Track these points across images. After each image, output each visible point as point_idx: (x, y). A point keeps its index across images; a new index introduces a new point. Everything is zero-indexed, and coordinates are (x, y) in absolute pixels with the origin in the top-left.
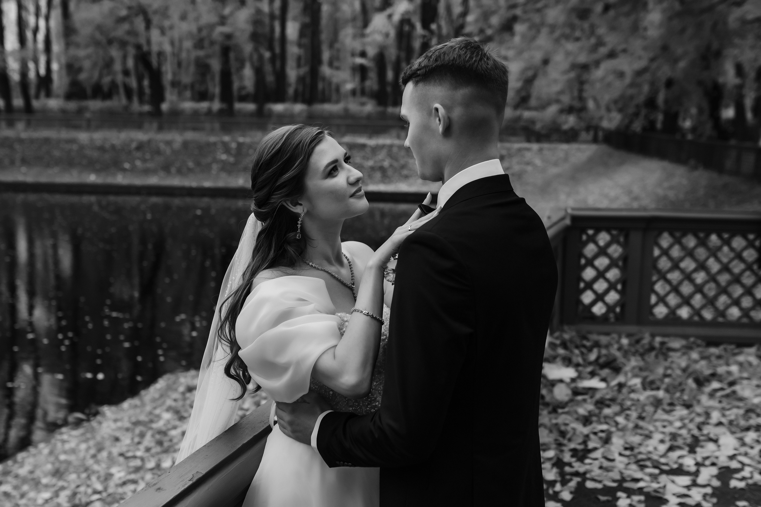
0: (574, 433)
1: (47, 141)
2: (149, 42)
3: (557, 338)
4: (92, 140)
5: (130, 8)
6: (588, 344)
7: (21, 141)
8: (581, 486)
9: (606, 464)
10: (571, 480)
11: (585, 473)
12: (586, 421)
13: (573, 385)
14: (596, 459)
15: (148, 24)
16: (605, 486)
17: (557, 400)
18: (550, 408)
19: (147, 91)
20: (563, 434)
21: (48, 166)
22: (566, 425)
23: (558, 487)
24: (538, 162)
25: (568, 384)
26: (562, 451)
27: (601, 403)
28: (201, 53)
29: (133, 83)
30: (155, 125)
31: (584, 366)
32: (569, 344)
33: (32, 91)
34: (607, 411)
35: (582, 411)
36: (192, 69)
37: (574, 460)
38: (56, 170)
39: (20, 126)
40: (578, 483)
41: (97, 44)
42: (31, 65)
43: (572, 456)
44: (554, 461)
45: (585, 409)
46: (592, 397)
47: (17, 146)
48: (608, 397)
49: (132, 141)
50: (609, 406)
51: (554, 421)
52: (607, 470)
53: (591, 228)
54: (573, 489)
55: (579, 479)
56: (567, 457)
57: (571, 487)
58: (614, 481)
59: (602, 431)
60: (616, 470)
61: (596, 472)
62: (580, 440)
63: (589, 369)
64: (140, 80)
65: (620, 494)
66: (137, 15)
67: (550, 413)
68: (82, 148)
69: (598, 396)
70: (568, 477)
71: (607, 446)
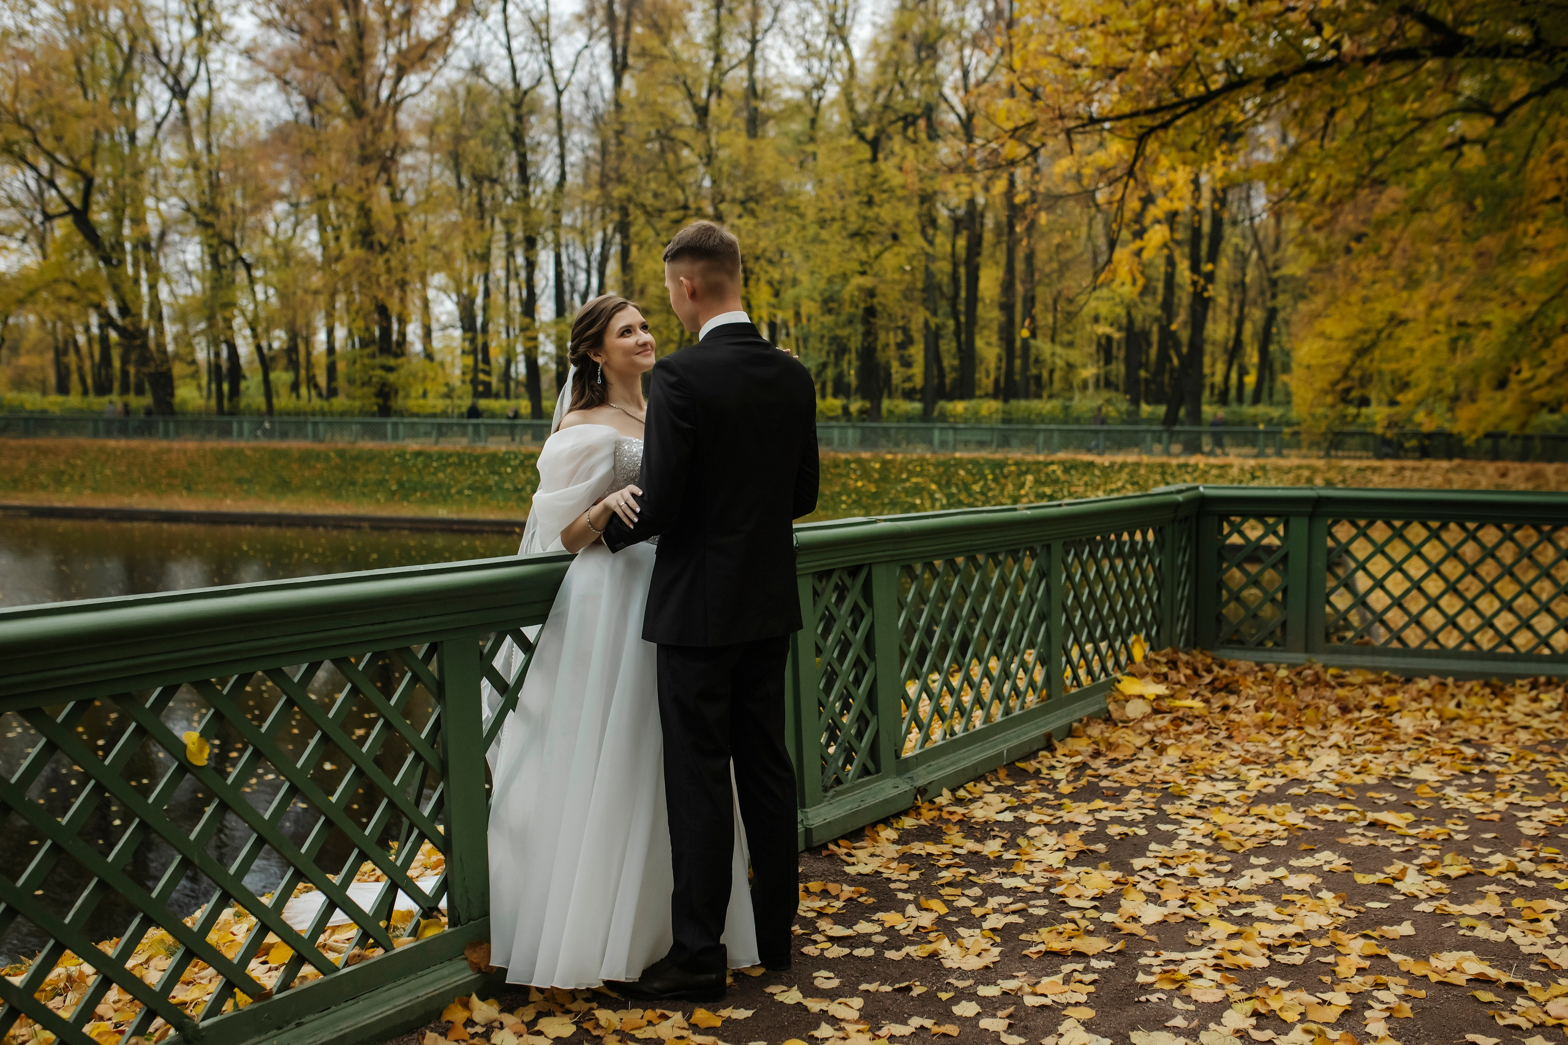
3: (1164, 655)
13: (1156, 703)
14: (1135, 766)
17: (1123, 716)
18: (1109, 723)
22: (1121, 738)
25: (1150, 702)
26: (1094, 759)
27: (1182, 721)
31: (1186, 687)
32: (1178, 664)
34: (1184, 728)
35: (1150, 726)
43: (1105, 764)
44: (1079, 765)
45: (1157, 725)
48: (1196, 715)
51: (1106, 734)
56: (1097, 764)
57: (1078, 784)
63: (1194, 690)
67: (1107, 727)
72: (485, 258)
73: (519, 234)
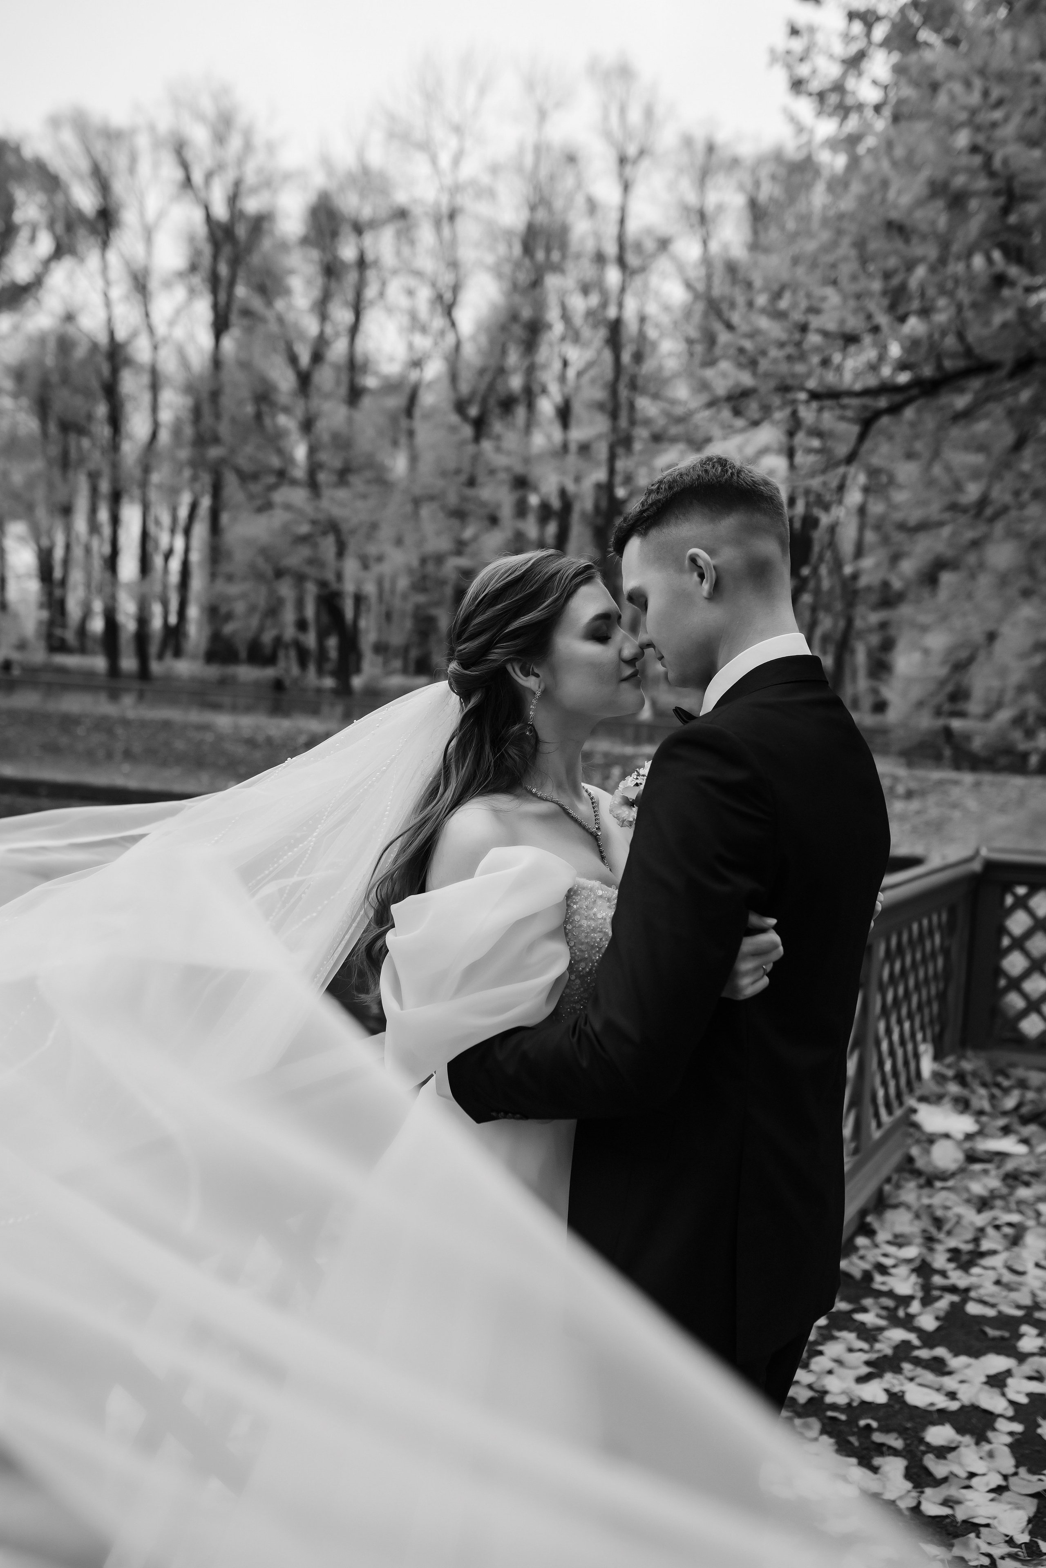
0: (958, 1223)
1: (166, 724)
2: (339, 577)
3: (949, 1066)
4: (236, 727)
5: (314, 522)
6: (1006, 1083)
7: (126, 722)
8: (957, 1310)
9: (1008, 1277)
10: (940, 1298)
11: (967, 1290)
12: (983, 1204)
13: (967, 1145)
14: (993, 1268)
15: (341, 550)
16: (1000, 1312)
17: (936, 1167)
18: (922, 1181)
19: (333, 654)
20: (938, 1222)
21: (164, 764)
22: (947, 1208)
23: (915, 1307)
24: (972, 804)
25: (959, 1143)
26: (931, 1250)
27: (1013, 1179)
28: (421, 598)
29: (310, 640)
30: (339, 710)
31: (993, 1116)
32: (969, 1079)
33: (154, 648)
34: (1023, 1193)
35: (978, 1188)
36: (408, 624)
37: (952, 1265)
38: (176, 771)
39: (128, 700)
40: (953, 1304)
41: (259, 576)
42: (157, 609)
43: (950, 1260)
44: (917, 1264)
45: (985, 1186)
46: (998, 1167)
47: (120, 731)
48: (1028, 1168)
49: (300, 732)
50: (1027, 1184)
51: (926, 1201)
52: (1009, 1287)
53: (1021, 883)
54: (942, 1314)
55: (955, 1298)
56: (940, 1260)
57: (939, 1309)
58: (1019, 1307)
59: (1010, 1224)
60: (1025, 1290)
61: (988, 1289)
62: (969, 1236)
63: (1002, 1122)
64: (322, 637)
65: (1025, 1329)
66: (324, 533)
67: (921, 1187)
68: (220, 738)
69: (1009, 1166)
70: (936, 1293)
71: (1016, 1249)
72: (67, 511)
73: (105, 486)
